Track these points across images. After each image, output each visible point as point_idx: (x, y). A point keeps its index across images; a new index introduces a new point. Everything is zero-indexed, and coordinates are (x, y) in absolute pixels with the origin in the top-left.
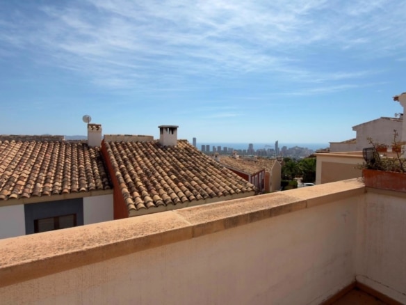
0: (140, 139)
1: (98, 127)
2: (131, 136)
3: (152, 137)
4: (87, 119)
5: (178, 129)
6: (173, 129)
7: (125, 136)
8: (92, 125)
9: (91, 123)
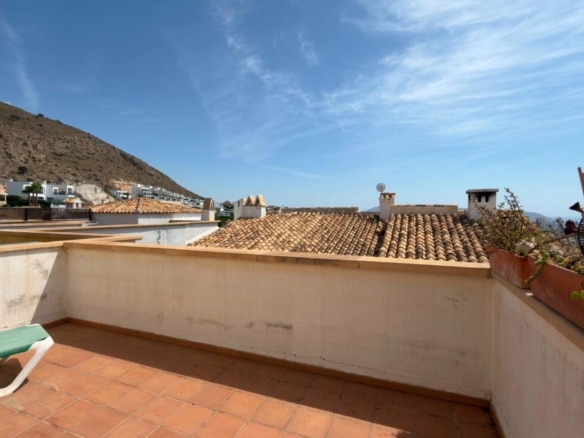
0: (437, 210)
1: (391, 195)
2: (424, 206)
3: (455, 207)
4: (380, 187)
5: (497, 193)
6: (488, 195)
7: (417, 206)
8: (385, 195)
9: (385, 191)
